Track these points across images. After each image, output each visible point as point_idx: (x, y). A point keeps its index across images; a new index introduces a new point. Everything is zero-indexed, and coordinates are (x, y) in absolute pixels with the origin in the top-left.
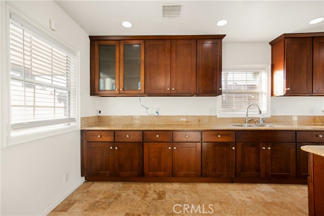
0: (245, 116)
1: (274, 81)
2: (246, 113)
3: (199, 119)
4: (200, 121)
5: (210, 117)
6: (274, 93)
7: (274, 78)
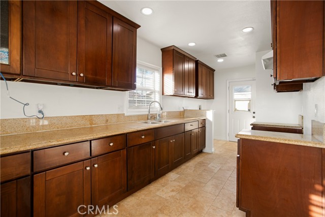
0: (148, 113)
1: (165, 82)
2: (148, 110)
3: (107, 118)
4: (107, 121)
5: (118, 115)
6: (165, 92)
7: (165, 80)
